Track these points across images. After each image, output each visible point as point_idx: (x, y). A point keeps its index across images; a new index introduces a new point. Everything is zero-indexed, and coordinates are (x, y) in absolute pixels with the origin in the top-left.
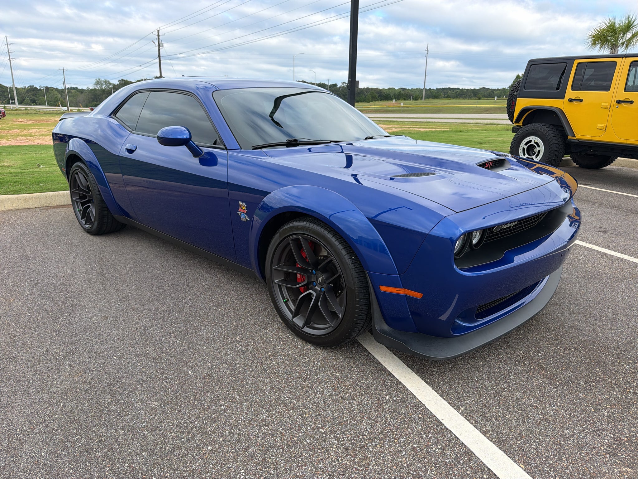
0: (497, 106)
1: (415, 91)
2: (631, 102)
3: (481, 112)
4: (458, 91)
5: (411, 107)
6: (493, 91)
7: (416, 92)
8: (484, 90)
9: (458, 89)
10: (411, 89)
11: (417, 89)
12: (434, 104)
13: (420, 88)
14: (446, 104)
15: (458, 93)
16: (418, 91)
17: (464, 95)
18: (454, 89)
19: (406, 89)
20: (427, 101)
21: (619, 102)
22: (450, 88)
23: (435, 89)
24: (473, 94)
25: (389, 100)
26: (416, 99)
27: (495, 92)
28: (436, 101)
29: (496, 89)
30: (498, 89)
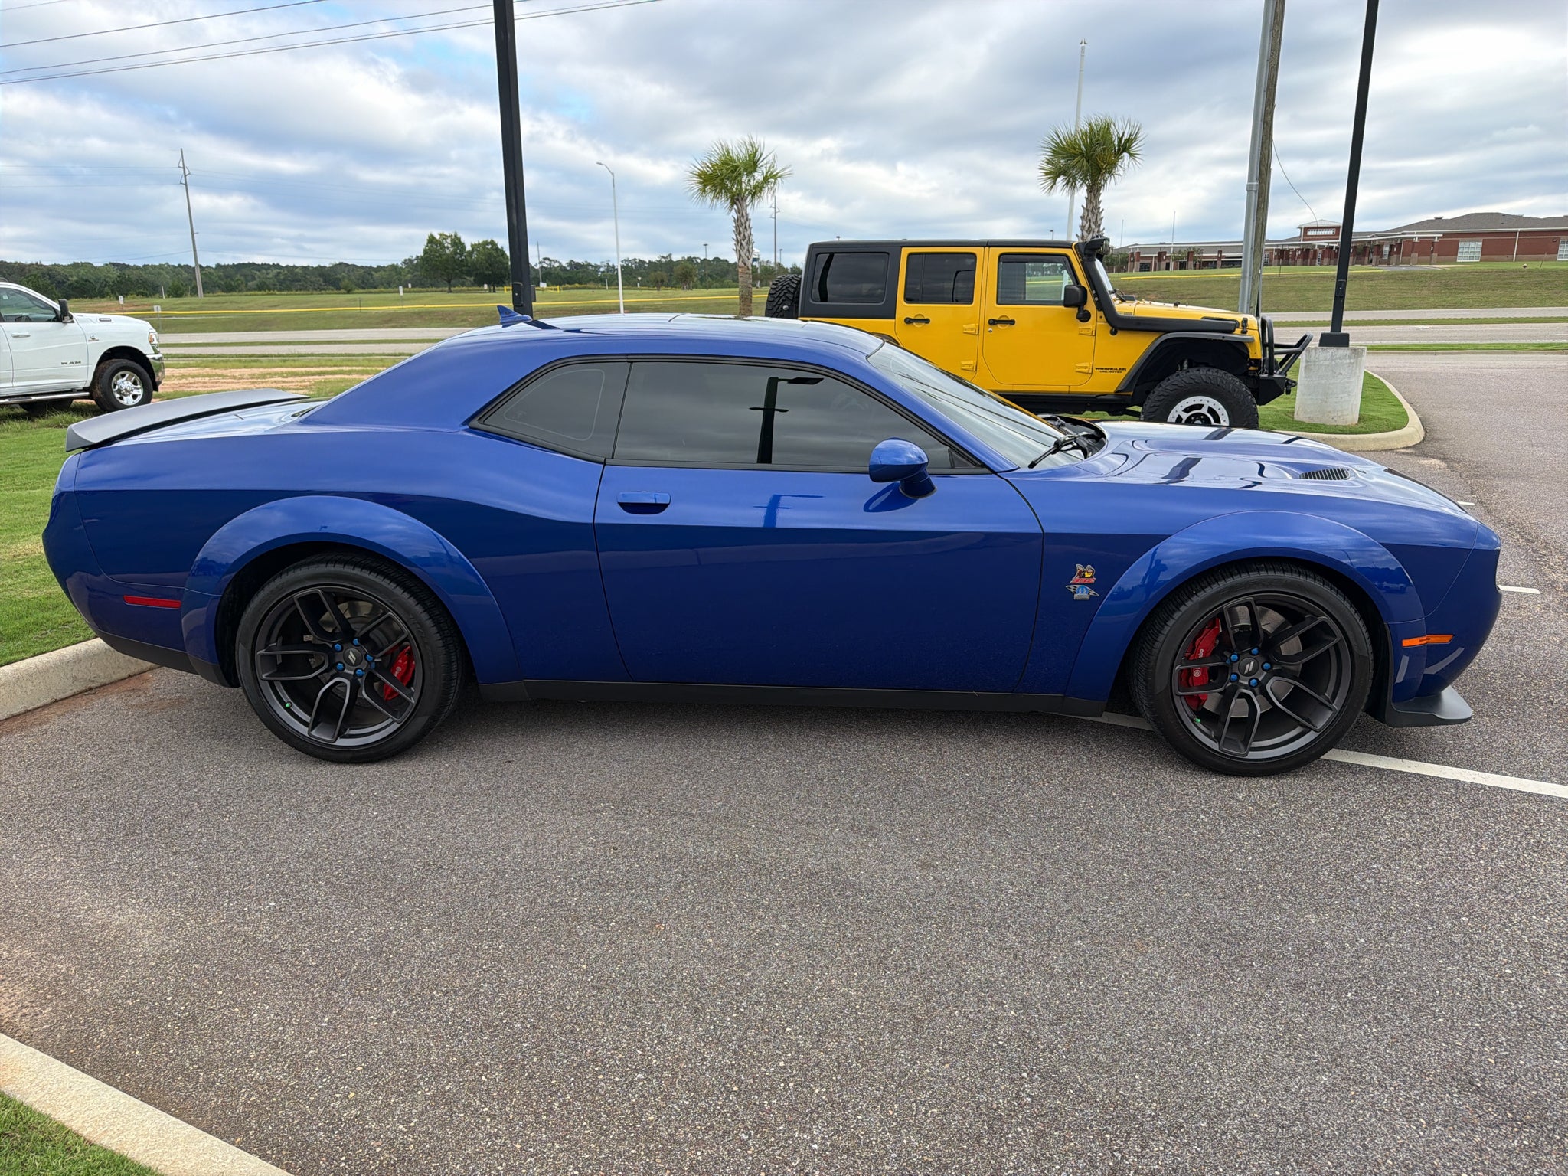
0: (408, 308)
1: (157, 270)
2: (1012, 322)
3: (378, 323)
4: (280, 273)
5: (176, 315)
6: (369, 270)
7: (160, 273)
8: (347, 269)
9: (278, 266)
10: (144, 266)
11: (160, 265)
12: (241, 306)
13: (170, 264)
14: (275, 307)
15: (282, 277)
16: (167, 273)
17: (300, 281)
18: (265, 267)
19: (128, 266)
20: (212, 298)
21: (993, 322)
22: (253, 264)
23: (214, 266)
24: (321, 280)
25: (95, 296)
26: (176, 292)
27: (376, 275)
28: (234, 297)
29: (375, 266)
30: (379, 267)
